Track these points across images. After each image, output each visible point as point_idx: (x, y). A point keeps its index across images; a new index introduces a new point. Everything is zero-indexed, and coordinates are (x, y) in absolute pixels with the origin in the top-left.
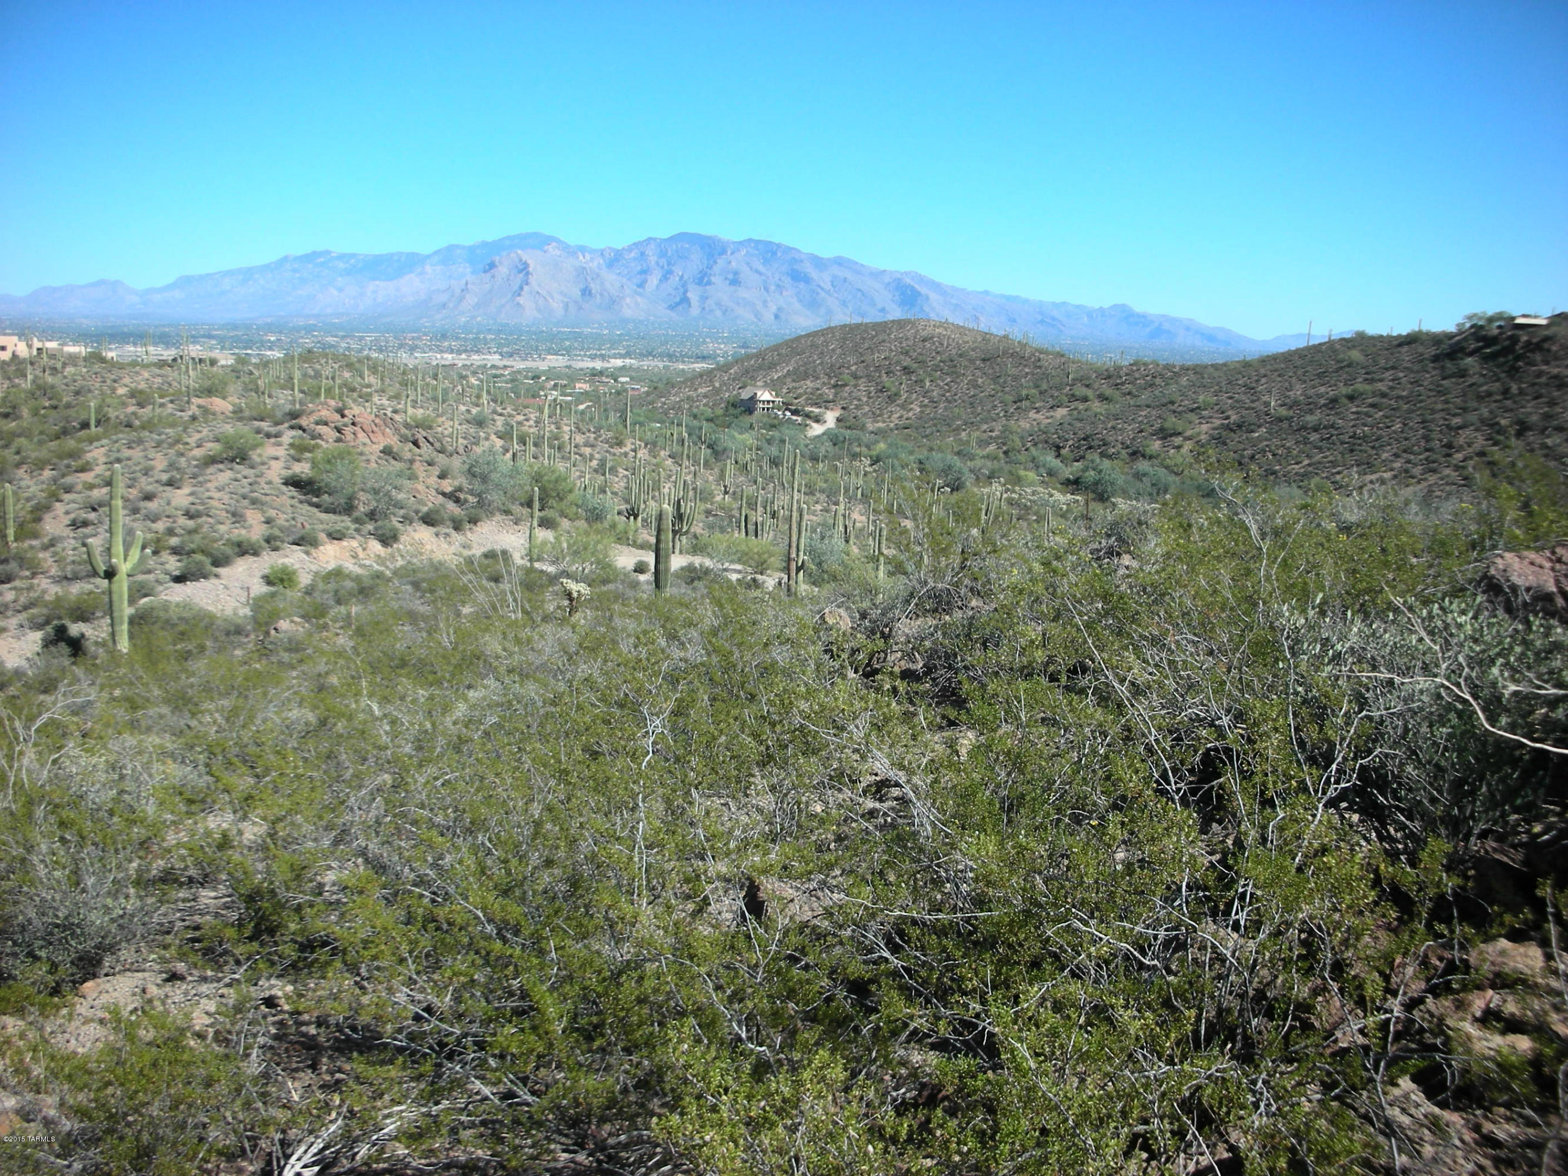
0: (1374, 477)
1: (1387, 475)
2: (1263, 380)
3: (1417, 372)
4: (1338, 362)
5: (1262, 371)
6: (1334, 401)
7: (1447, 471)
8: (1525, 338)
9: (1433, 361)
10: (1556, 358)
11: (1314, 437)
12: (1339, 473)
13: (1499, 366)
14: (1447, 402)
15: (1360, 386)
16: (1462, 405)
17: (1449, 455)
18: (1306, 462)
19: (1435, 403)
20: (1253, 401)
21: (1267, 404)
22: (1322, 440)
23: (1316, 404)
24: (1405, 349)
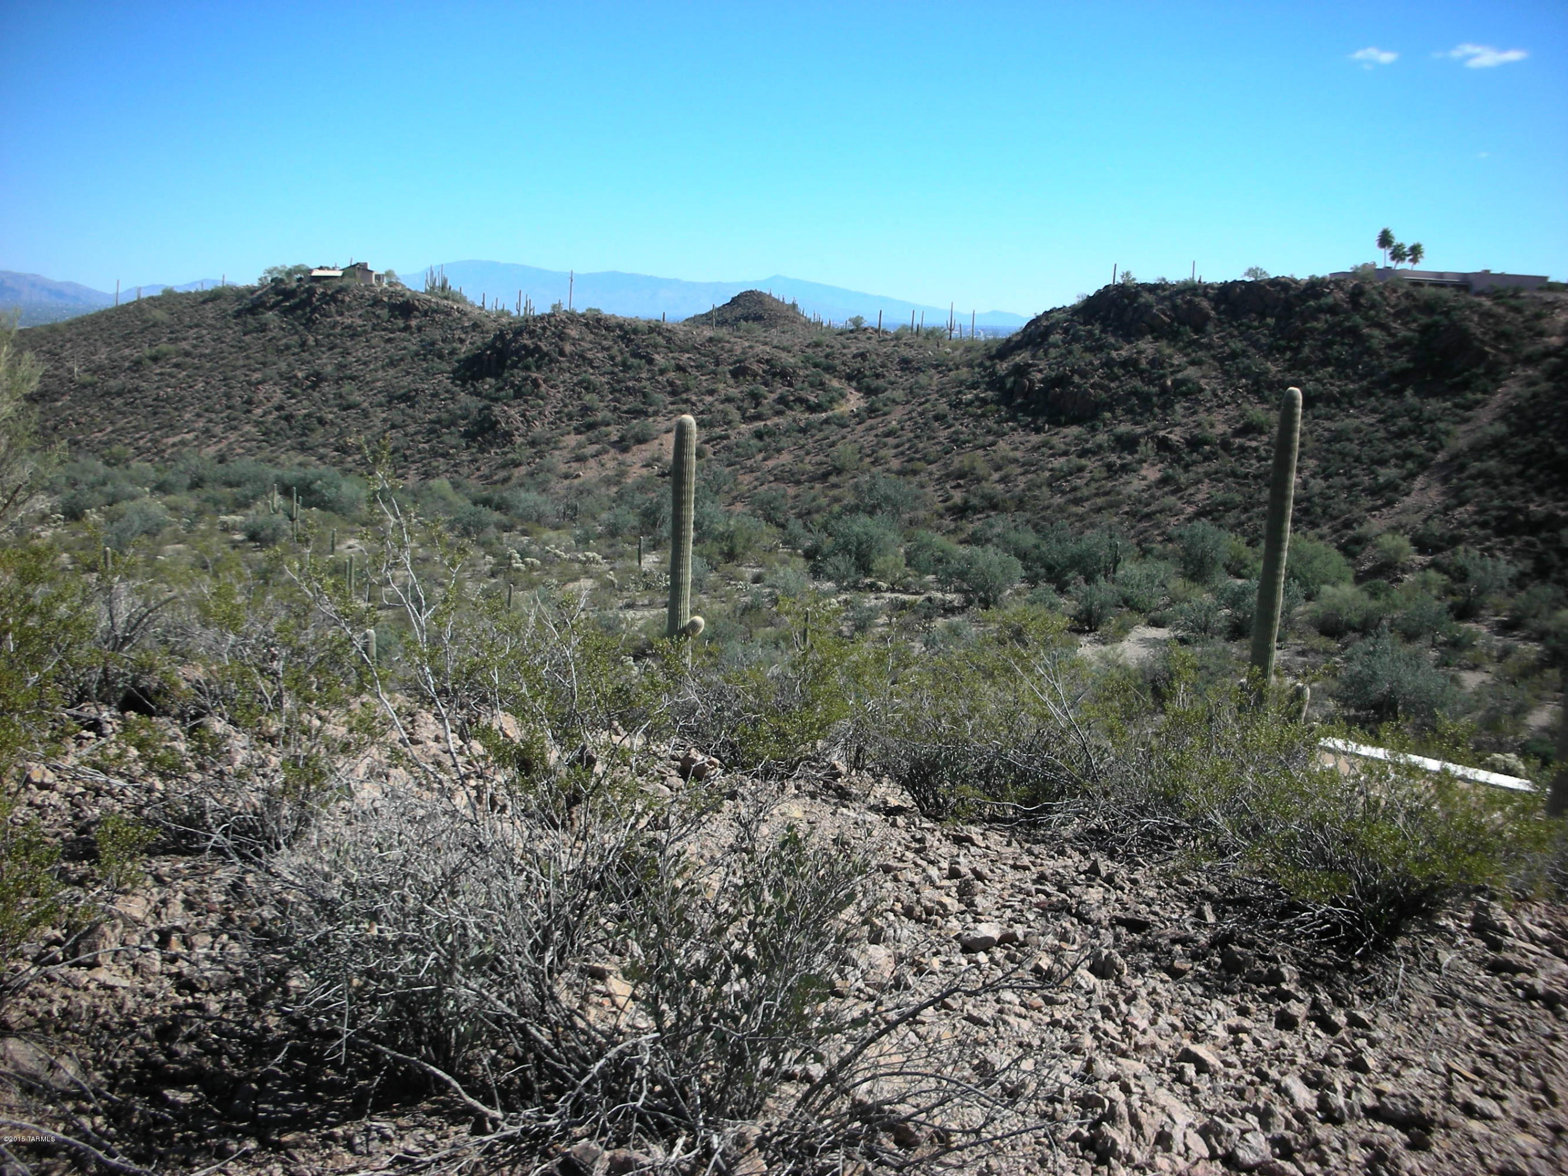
0: (177, 439)
1: (190, 436)
2: (69, 345)
3: (221, 328)
4: (144, 322)
5: (68, 335)
6: (138, 363)
7: (247, 428)
8: (320, 291)
9: (235, 317)
10: (350, 308)
11: (118, 402)
12: (141, 438)
13: (295, 319)
14: (248, 357)
15: (164, 347)
16: (263, 360)
17: (249, 411)
18: (110, 429)
19: (237, 359)
20: (56, 369)
21: (70, 371)
22: (126, 404)
23: (120, 367)
24: (210, 305)
